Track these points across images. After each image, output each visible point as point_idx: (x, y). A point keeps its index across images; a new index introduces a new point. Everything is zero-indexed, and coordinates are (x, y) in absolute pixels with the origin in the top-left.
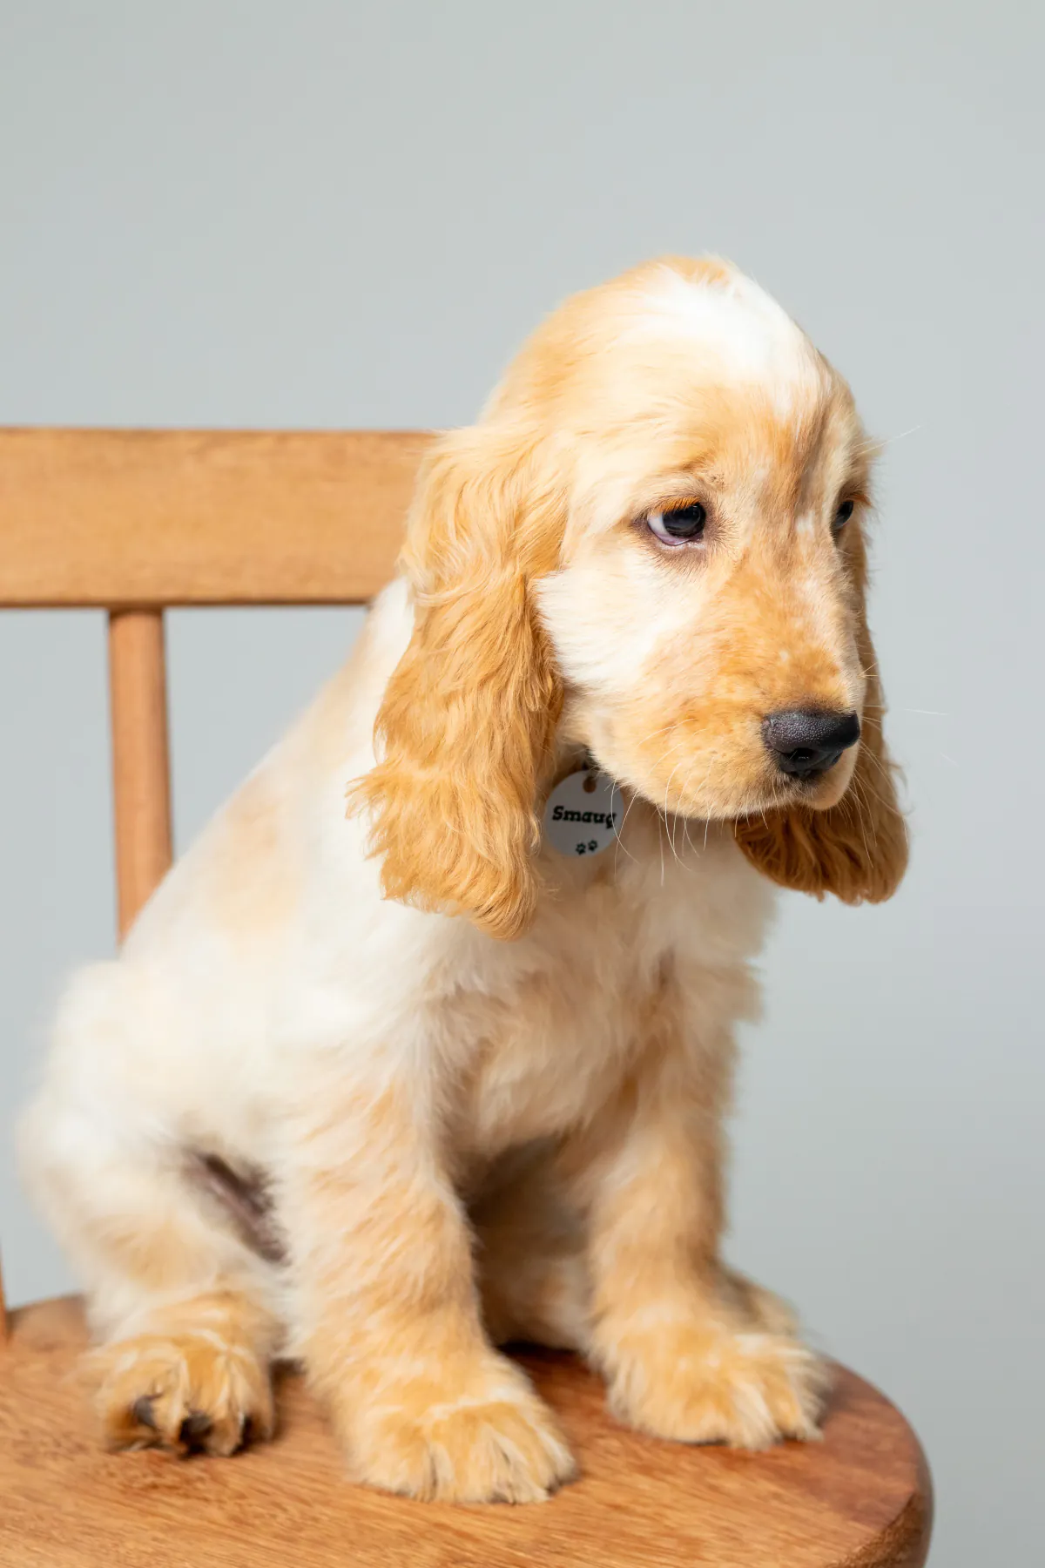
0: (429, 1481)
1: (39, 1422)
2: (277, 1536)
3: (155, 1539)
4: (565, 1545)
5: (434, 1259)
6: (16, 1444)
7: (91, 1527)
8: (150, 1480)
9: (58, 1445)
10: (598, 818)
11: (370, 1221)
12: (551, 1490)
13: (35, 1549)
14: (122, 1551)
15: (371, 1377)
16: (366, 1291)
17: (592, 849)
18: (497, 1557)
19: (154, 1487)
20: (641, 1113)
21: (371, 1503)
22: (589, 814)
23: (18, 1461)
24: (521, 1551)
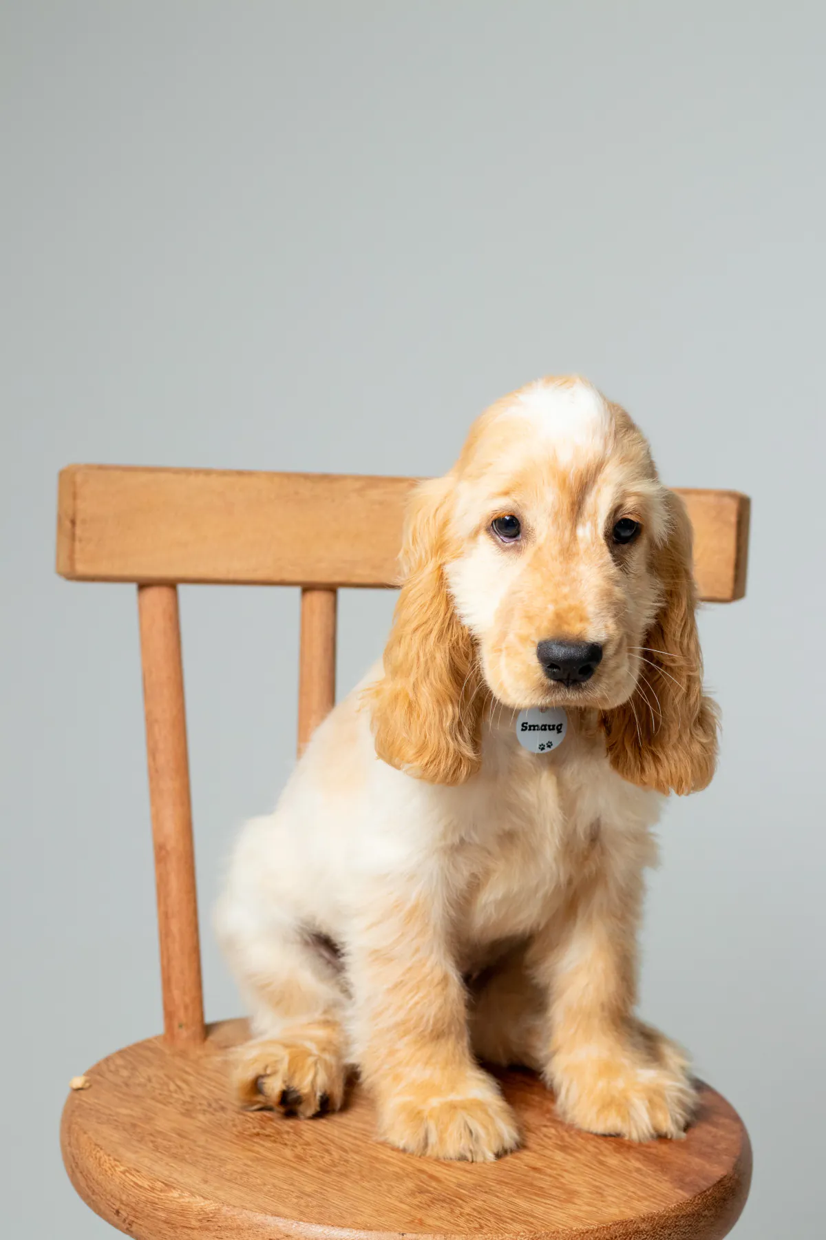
0: (422, 1144)
1: (204, 1092)
2: (320, 1169)
3: (245, 1165)
4: (493, 1188)
5: (440, 1008)
6: (185, 1103)
7: (209, 1155)
8: (257, 1130)
9: (210, 1105)
10: (551, 727)
11: (402, 982)
12: (498, 1156)
13: (173, 1165)
14: (222, 1170)
15: (397, 1078)
16: (397, 1025)
17: (549, 746)
18: (447, 1192)
19: (258, 1134)
20: (580, 923)
21: (385, 1154)
22: (545, 726)
23: (182, 1114)
24: (464, 1190)
